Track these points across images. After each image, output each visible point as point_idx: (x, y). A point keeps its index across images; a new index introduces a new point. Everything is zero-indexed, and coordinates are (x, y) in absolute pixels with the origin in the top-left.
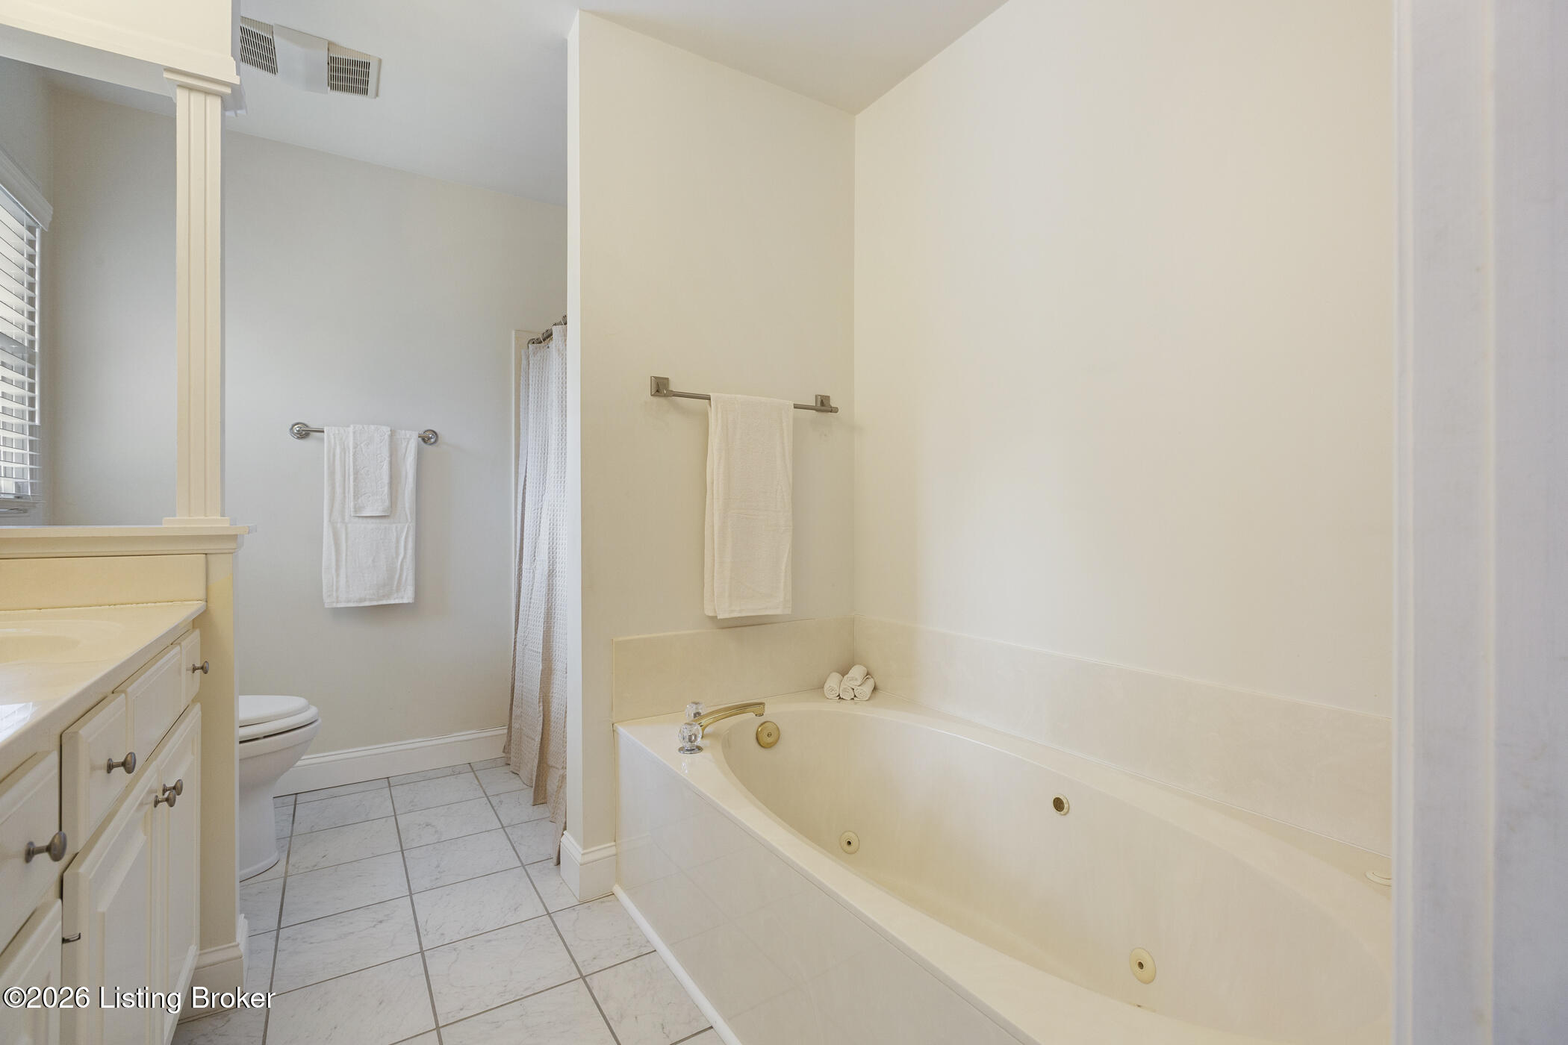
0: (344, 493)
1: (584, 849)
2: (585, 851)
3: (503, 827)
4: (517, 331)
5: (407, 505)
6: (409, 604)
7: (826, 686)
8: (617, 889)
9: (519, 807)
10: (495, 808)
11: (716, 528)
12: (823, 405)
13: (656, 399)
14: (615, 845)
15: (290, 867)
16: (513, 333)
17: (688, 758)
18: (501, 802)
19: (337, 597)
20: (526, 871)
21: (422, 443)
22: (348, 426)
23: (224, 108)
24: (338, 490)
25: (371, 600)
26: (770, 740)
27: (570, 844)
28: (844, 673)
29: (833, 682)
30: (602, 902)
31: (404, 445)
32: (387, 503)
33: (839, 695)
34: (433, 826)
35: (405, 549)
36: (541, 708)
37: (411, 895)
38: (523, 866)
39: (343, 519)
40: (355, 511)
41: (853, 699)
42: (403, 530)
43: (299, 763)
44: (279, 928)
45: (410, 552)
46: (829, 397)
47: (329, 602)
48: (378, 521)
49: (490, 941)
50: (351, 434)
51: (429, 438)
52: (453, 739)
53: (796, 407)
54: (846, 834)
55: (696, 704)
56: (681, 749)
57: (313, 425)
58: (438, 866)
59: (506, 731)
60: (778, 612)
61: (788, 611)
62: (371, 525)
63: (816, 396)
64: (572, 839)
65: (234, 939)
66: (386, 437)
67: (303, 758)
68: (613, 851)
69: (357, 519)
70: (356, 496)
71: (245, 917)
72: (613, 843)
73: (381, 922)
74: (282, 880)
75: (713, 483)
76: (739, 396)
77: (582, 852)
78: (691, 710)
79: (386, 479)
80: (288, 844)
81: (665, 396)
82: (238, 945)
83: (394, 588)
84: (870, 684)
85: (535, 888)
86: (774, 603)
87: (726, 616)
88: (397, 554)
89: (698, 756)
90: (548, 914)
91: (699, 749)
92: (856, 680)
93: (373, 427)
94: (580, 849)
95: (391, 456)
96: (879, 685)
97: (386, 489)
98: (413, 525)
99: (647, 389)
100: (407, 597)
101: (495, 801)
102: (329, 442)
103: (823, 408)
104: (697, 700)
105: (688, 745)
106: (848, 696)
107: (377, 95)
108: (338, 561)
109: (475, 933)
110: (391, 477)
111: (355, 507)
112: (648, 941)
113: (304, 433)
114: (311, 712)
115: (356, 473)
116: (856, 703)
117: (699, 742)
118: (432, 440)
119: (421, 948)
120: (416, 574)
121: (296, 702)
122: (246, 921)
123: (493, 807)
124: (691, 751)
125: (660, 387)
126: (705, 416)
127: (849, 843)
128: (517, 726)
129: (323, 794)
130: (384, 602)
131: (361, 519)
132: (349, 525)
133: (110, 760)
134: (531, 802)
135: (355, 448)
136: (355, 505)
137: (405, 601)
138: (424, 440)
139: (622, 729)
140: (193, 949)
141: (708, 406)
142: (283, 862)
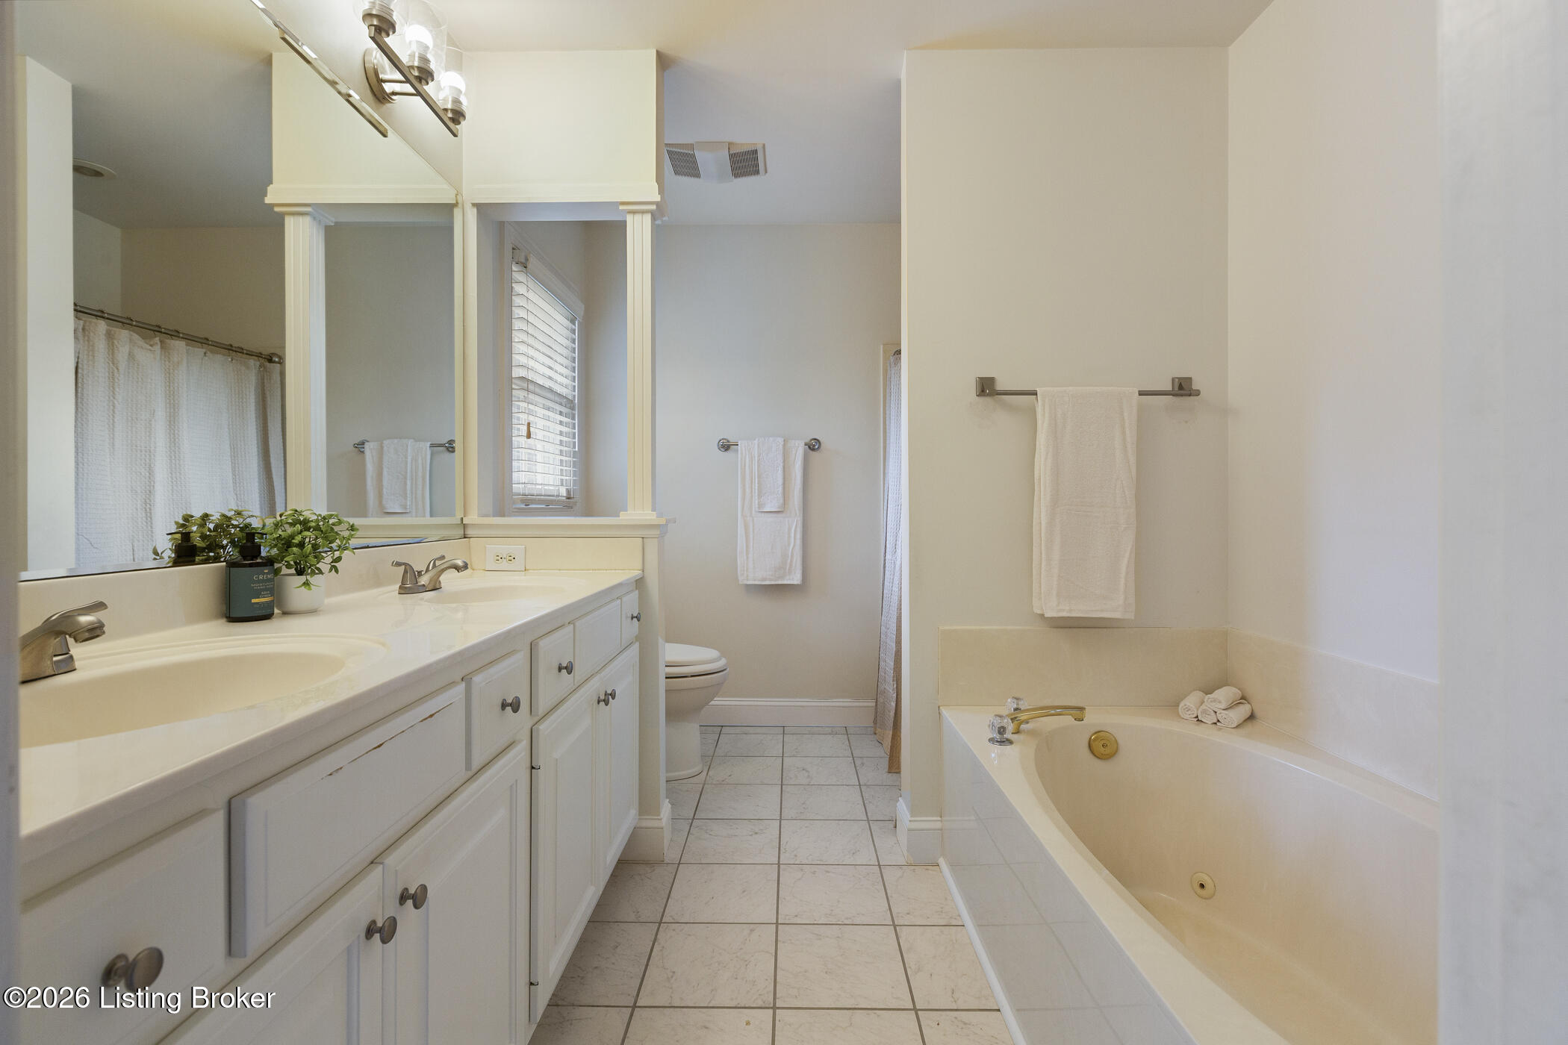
0: (752, 491)
1: (911, 817)
2: (913, 819)
3: (860, 785)
4: (884, 345)
5: (796, 503)
6: (798, 585)
7: (1182, 705)
8: (942, 861)
9: (875, 772)
10: (858, 768)
11: (1043, 523)
12: (1183, 388)
13: (982, 399)
14: (941, 821)
15: (708, 777)
16: (882, 346)
17: (997, 748)
18: (863, 764)
19: (747, 576)
20: (869, 824)
21: (809, 450)
22: (755, 440)
23: (654, 219)
24: (748, 490)
25: (770, 580)
26: (1108, 751)
27: (902, 808)
28: (1208, 691)
29: (1191, 701)
30: (927, 869)
31: (794, 452)
32: (781, 501)
33: (1197, 717)
34: (807, 771)
35: (795, 539)
36: (895, 686)
37: (781, 820)
38: (868, 820)
39: (751, 514)
40: (759, 508)
41: (1216, 723)
42: (793, 523)
43: (712, 703)
44: (694, 818)
45: (799, 542)
46: (1191, 378)
47: (743, 580)
48: (775, 515)
49: (828, 872)
50: (756, 446)
51: (814, 446)
52: (838, 704)
53: (1141, 393)
54: (1197, 875)
55: (1017, 699)
56: (991, 740)
57: (732, 440)
58: (803, 804)
59: (874, 704)
60: (1117, 615)
61: (1130, 616)
62: (770, 518)
63: (1173, 379)
64: (904, 805)
65: (659, 815)
66: (781, 446)
67: (715, 699)
68: (938, 825)
69: (760, 514)
70: (760, 496)
71: (669, 802)
72: (939, 819)
73: (756, 833)
74: (701, 786)
75: (1040, 479)
76: (1071, 388)
77: (910, 819)
78: (1011, 705)
79: (780, 481)
80: (709, 760)
81: (989, 395)
82: (661, 819)
83: (787, 571)
84: (1244, 710)
85: (873, 841)
86: (1114, 606)
87: (1055, 615)
88: (789, 545)
89: (1008, 748)
90: (879, 865)
91: (1010, 742)
92: (1220, 702)
93: (771, 439)
94: (909, 816)
95: (784, 462)
96: (1258, 713)
97: (780, 489)
98: (800, 519)
99: (972, 388)
100: (796, 579)
101: (858, 762)
102: (742, 453)
103: (1182, 392)
104: (1016, 696)
105: (998, 737)
106: (1209, 719)
107: (766, 172)
108: (747, 547)
109: (819, 862)
110: (784, 478)
111: (759, 504)
112: (959, 916)
113: (726, 446)
114: (721, 663)
115: (759, 477)
116: (1220, 729)
117: (1008, 735)
118: (816, 447)
119: (779, 862)
120: (803, 562)
121: (711, 653)
122: (670, 806)
123: (855, 767)
124: (1002, 742)
125: (986, 387)
126: (1032, 412)
127: (1202, 886)
128: (882, 701)
129: (738, 730)
130: (780, 582)
131: (763, 514)
132: (755, 519)
133: (560, 664)
134: (887, 770)
135: (759, 456)
136: (759, 502)
137: (795, 582)
138: (809, 447)
139: (944, 711)
140: (633, 812)
141: (1035, 401)
142: (705, 773)
